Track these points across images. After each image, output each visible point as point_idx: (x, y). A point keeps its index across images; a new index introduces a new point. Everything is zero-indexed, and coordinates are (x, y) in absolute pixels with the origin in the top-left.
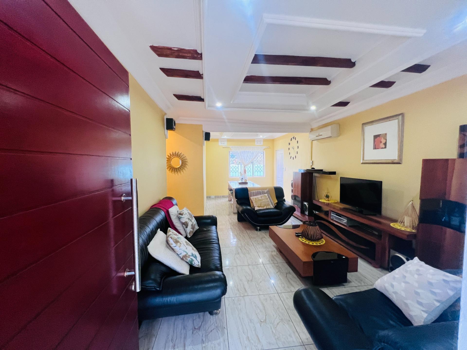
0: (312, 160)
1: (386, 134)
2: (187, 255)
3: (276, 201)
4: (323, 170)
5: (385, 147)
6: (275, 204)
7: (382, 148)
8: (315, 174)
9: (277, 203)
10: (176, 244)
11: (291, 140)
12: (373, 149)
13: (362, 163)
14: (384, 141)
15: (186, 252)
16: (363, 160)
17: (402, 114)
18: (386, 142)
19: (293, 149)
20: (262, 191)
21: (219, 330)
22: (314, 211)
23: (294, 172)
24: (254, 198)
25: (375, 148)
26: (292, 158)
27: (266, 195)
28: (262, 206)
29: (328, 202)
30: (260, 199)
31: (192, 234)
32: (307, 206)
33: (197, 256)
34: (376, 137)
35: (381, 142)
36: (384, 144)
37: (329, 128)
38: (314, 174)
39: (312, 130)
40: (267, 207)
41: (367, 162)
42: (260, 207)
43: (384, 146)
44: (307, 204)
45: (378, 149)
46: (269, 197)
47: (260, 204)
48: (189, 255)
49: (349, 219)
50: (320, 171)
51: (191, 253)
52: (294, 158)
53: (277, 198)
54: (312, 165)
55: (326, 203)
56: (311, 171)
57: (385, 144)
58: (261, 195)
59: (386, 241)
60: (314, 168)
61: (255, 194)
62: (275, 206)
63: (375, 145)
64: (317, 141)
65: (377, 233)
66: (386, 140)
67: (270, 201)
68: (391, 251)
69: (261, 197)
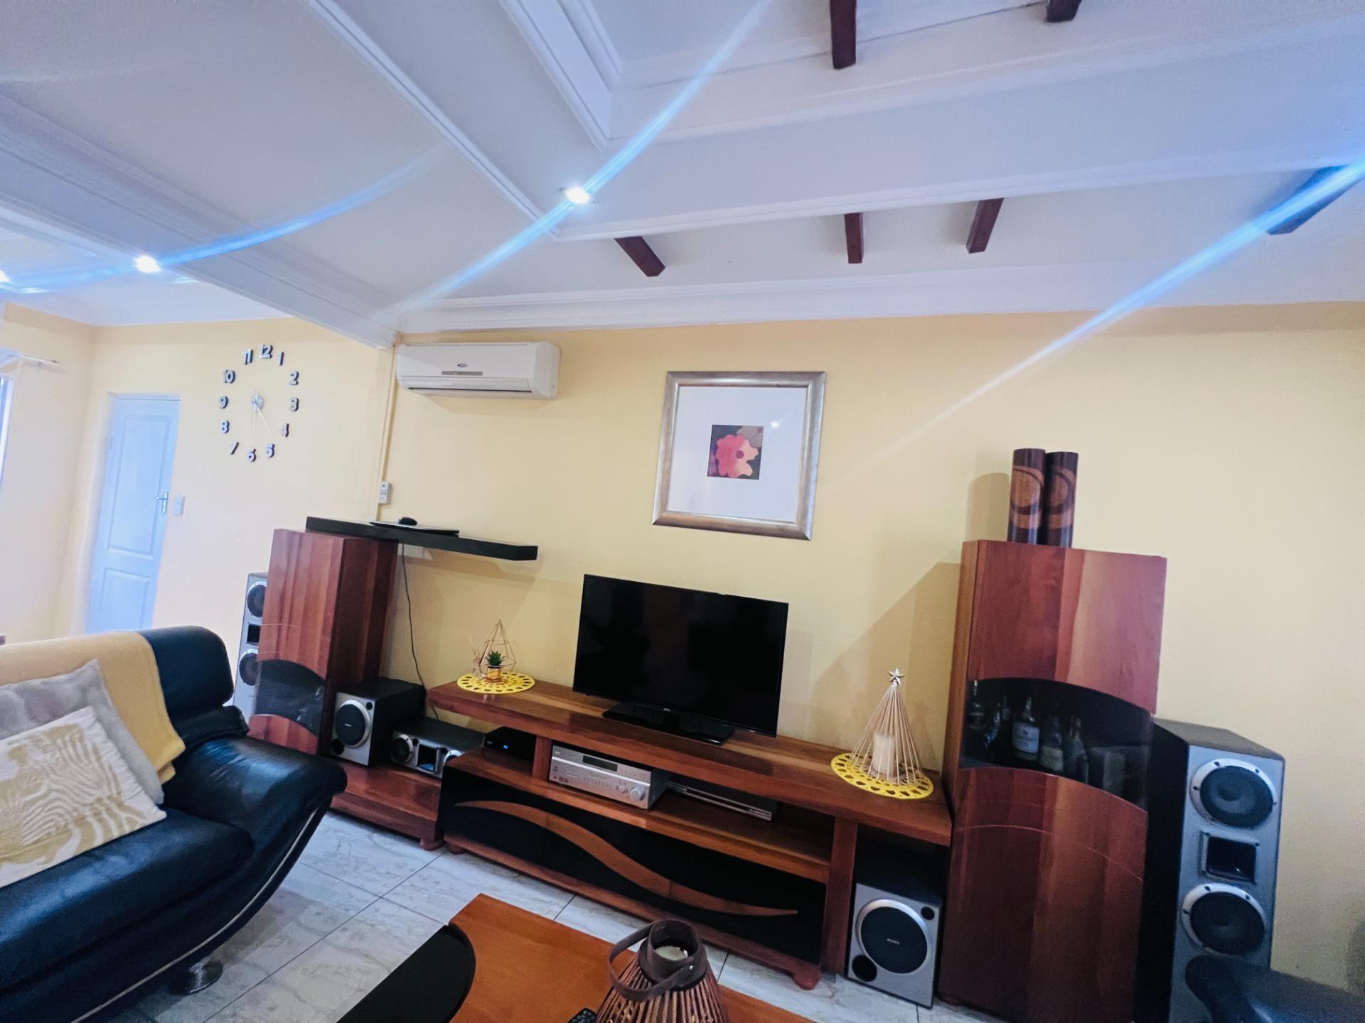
0: (390, 479)
1: (760, 430)
3: (177, 746)
4: (458, 532)
5: (755, 476)
6: (161, 772)
7: (743, 477)
8: (407, 550)
9: (177, 763)
11: (250, 358)
12: (708, 475)
13: (657, 522)
14: (750, 453)
16: (663, 508)
18: (758, 458)
19: (261, 408)
20: (23, 692)
22: (405, 737)
23: (270, 531)
25: (717, 471)
26: (243, 452)
27: (81, 718)
29: (494, 689)
32: (369, 715)
34: (720, 432)
35: (740, 455)
36: (750, 462)
37: (530, 351)
38: (400, 546)
39: (400, 339)
41: (677, 518)
43: (749, 471)
44: (369, 706)
45: (727, 476)
46: (110, 735)
50: (446, 540)
52: (262, 454)
55: (486, 696)
57: (755, 464)
58: (20, 738)
60: (414, 523)
62: (166, 787)
63: (717, 462)
66: (760, 450)
68: (861, 889)
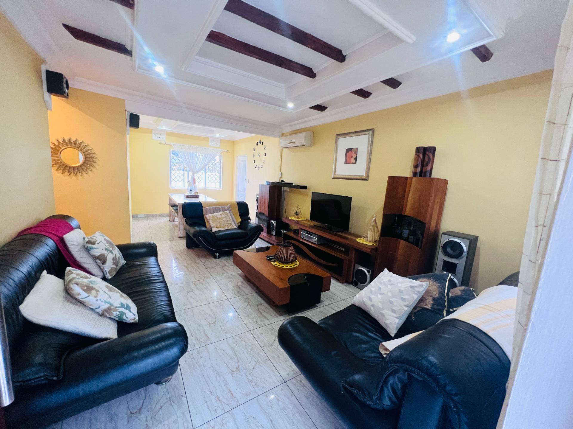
0: (282, 171)
1: (357, 149)
2: (112, 307)
3: (240, 220)
4: (293, 183)
5: (355, 163)
6: (238, 223)
7: (353, 163)
8: (285, 189)
9: (240, 222)
10: (88, 294)
11: (257, 144)
12: (345, 164)
13: (333, 178)
14: (354, 156)
15: (109, 303)
16: (335, 174)
17: (372, 130)
18: (356, 157)
19: (259, 156)
20: (222, 207)
21: (173, 401)
22: (282, 230)
23: (260, 185)
24: (212, 216)
25: (347, 162)
26: (257, 167)
27: (227, 212)
28: (222, 226)
29: (297, 219)
30: (220, 217)
31: (114, 274)
32: (275, 225)
33: (130, 306)
34: (348, 150)
35: (352, 157)
36: (354, 159)
37: (303, 135)
38: (283, 187)
39: (283, 135)
40: (228, 227)
41: (338, 176)
42: (220, 228)
43: (354, 161)
44: (275, 223)
45: (349, 163)
46: (231, 215)
47: (219, 223)
48: (116, 307)
49: (319, 237)
50: (290, 185)
51: (120, 303)
52: (260, 167)
53: (241, 216)
54: (281, 177)
55: (295, 221)
56: (280, 185)
57: (356, 159)
58: (221, 213)
59: (352, 256)
60: (284, 181)
61: (212, 211)
62: (239, 226)
63: (347, 159)
64: (288, 149)
65: (343, 249)
66: (357, 155)
67: (232, 220)
68: (356, 265)
69: (221, 214)
